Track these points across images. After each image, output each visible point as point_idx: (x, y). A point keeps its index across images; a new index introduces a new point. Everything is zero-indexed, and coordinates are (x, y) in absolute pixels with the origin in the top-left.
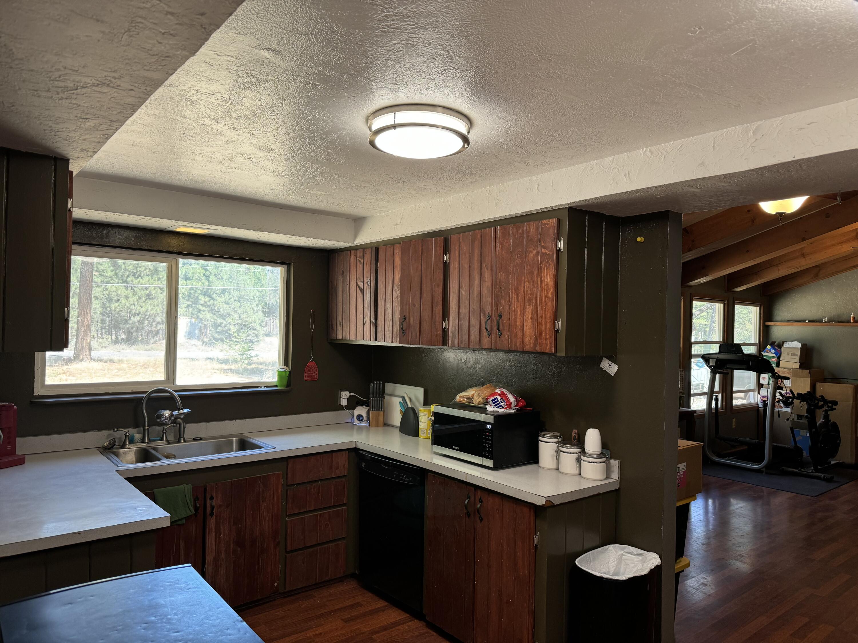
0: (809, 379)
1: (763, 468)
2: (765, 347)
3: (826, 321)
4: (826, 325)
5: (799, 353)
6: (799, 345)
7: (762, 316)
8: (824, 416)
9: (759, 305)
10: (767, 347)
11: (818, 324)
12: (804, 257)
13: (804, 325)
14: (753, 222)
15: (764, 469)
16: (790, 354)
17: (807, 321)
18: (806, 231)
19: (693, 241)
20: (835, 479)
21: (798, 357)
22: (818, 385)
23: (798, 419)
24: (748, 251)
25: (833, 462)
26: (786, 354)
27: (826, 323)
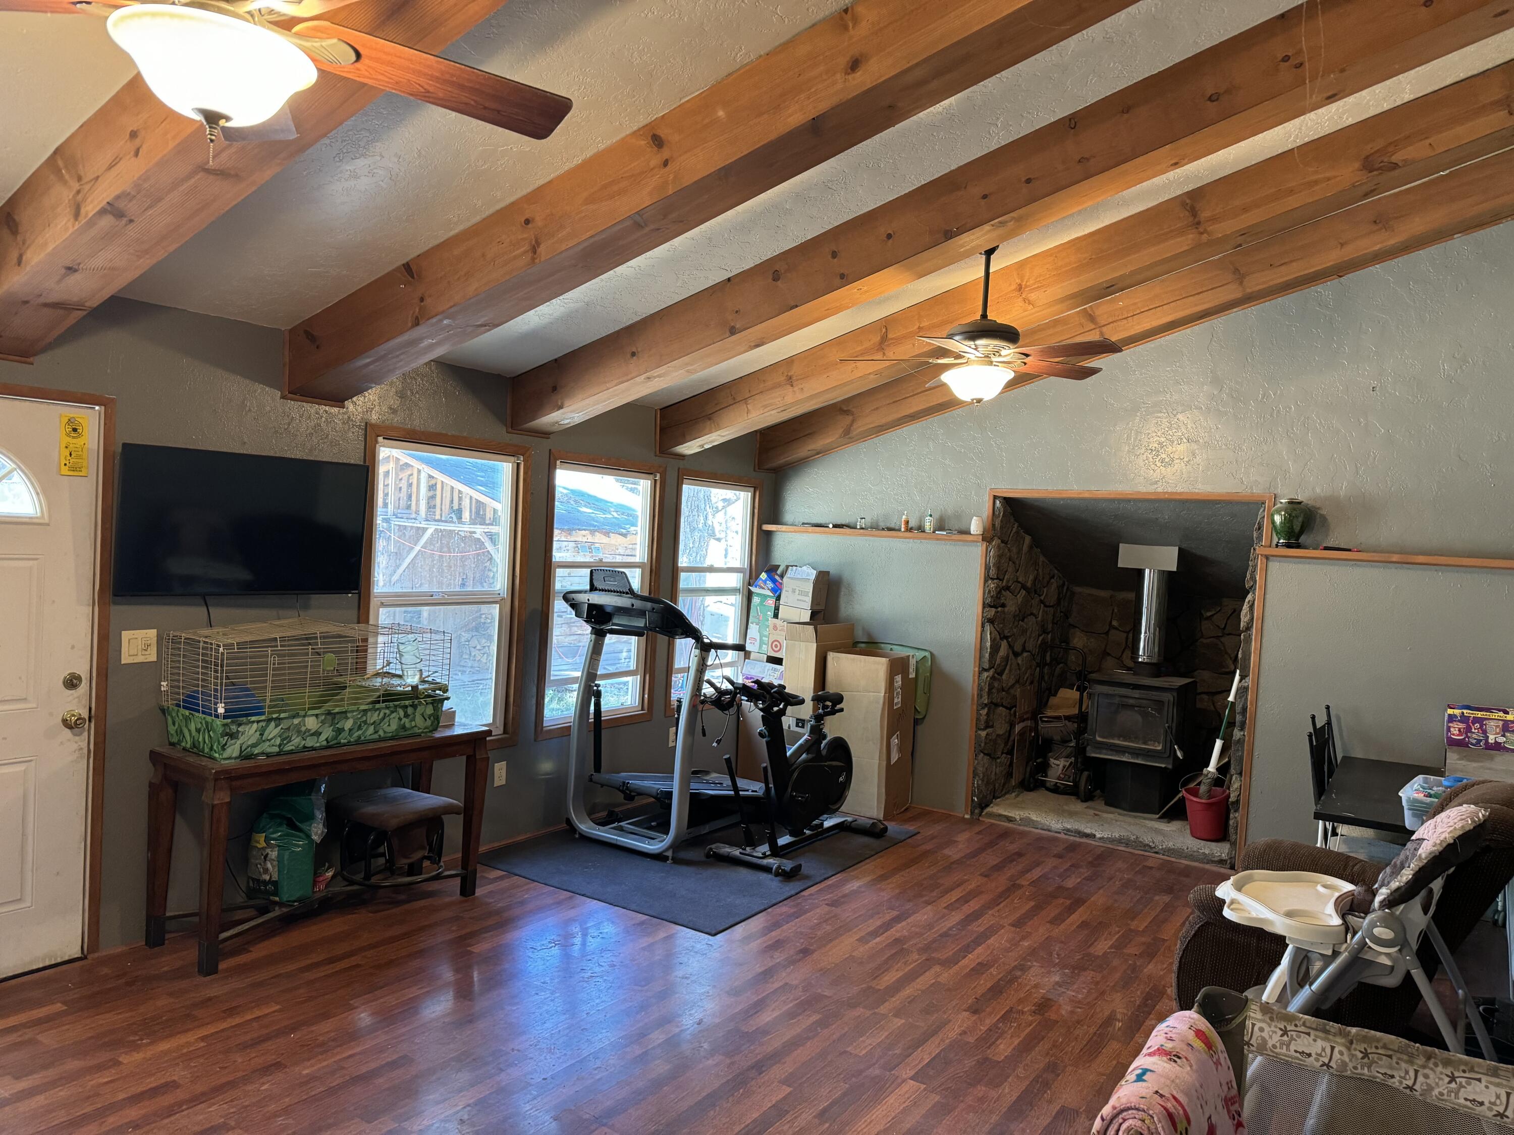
0: (815, 645)
1: (667, 850)
2: (757, 576)
3: (864, 526)
4: (861, 535)
5: (810, 588)
6: (813, 574)
7: (756, 511)
8: (812, 727)
9: (752, 489)
10: (761, 576)
11: (848, 530)
12: (792, 386)
13: (824, 533)
14: (535, 253)
15: (669, 854)
16: (797, 592)
17: (831, 526)
18: (737, 312)
19: (422, 300)
20: (805, 870)
21: (809, 599)
22: (831, 656)
23: (797, 726)
24: (633, 354)
25: (827, 824)
26: (790, 590)
27: (862, 531)
